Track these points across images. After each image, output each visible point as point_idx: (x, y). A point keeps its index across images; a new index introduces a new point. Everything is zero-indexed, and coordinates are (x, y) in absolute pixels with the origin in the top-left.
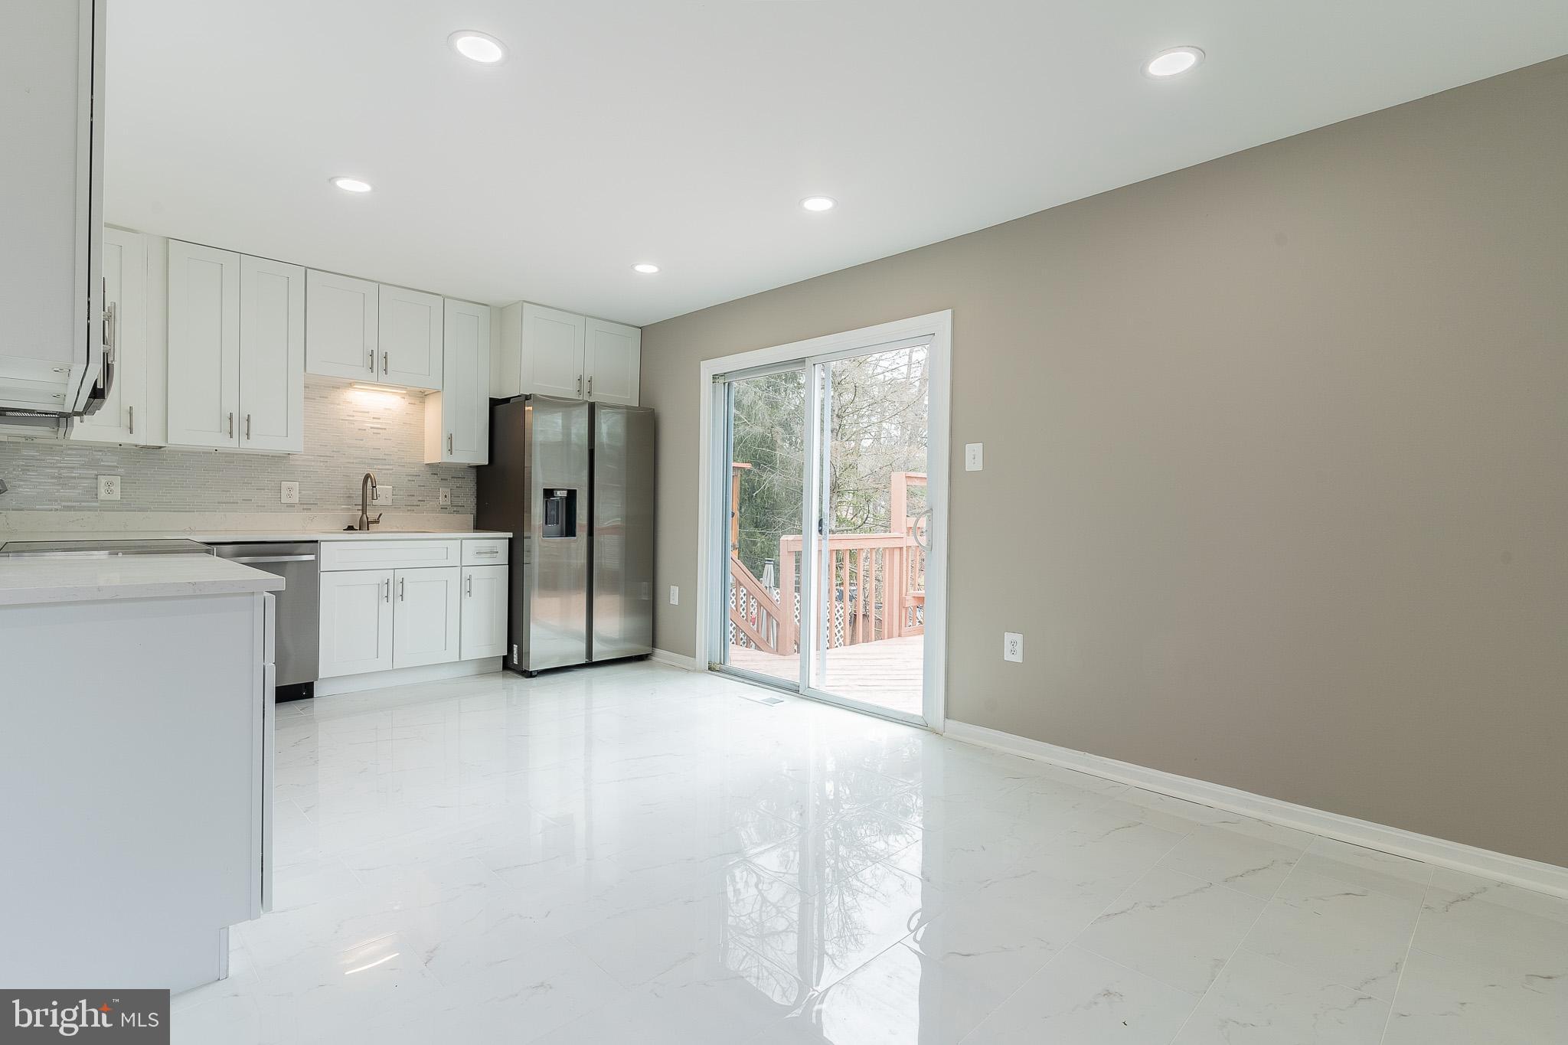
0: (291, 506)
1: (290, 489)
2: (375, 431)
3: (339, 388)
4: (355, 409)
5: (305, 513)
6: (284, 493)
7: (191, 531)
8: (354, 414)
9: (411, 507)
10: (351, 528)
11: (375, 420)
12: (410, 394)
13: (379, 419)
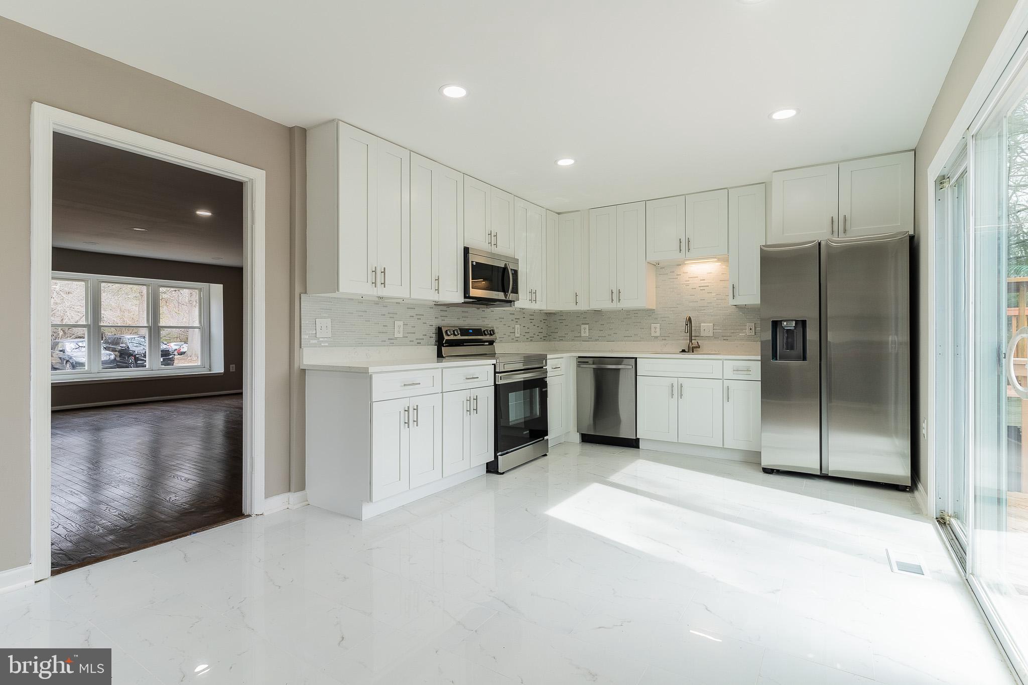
0: (656, 337)
1: (655, 328)
2: (702, 288)
3: (680, 265)
4: (690, 276)
5: (664, 342)
6: (653, 330)
7: (612, 351)
8: (689, 279)
9: (725, 338)
10: (683, 351)
11: (702, 282)
12: (719, 260)
13: (704, 280)
